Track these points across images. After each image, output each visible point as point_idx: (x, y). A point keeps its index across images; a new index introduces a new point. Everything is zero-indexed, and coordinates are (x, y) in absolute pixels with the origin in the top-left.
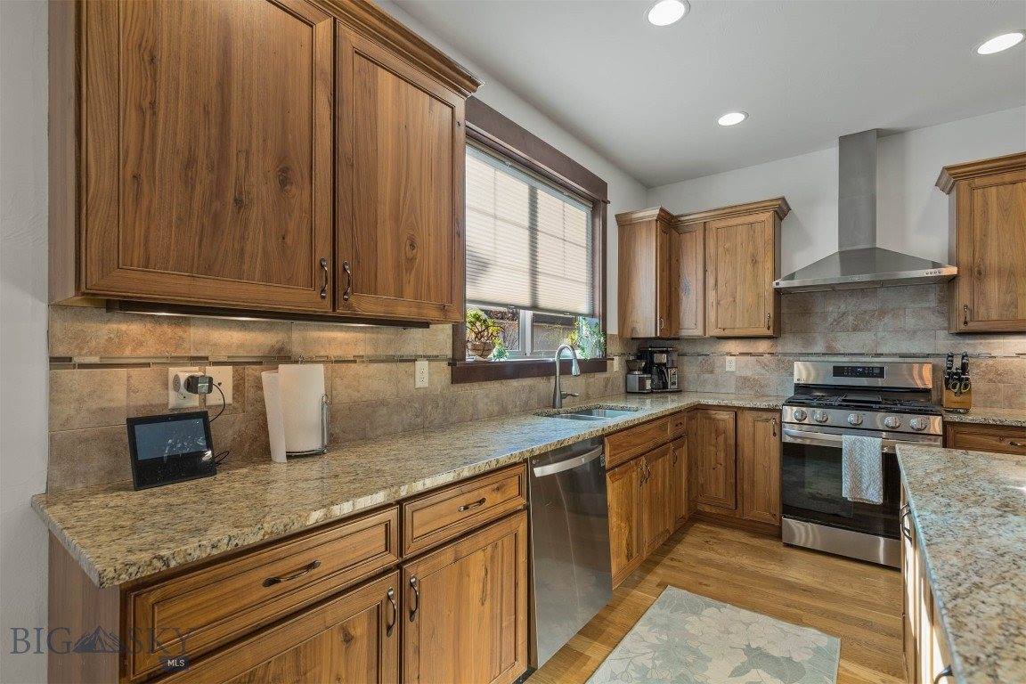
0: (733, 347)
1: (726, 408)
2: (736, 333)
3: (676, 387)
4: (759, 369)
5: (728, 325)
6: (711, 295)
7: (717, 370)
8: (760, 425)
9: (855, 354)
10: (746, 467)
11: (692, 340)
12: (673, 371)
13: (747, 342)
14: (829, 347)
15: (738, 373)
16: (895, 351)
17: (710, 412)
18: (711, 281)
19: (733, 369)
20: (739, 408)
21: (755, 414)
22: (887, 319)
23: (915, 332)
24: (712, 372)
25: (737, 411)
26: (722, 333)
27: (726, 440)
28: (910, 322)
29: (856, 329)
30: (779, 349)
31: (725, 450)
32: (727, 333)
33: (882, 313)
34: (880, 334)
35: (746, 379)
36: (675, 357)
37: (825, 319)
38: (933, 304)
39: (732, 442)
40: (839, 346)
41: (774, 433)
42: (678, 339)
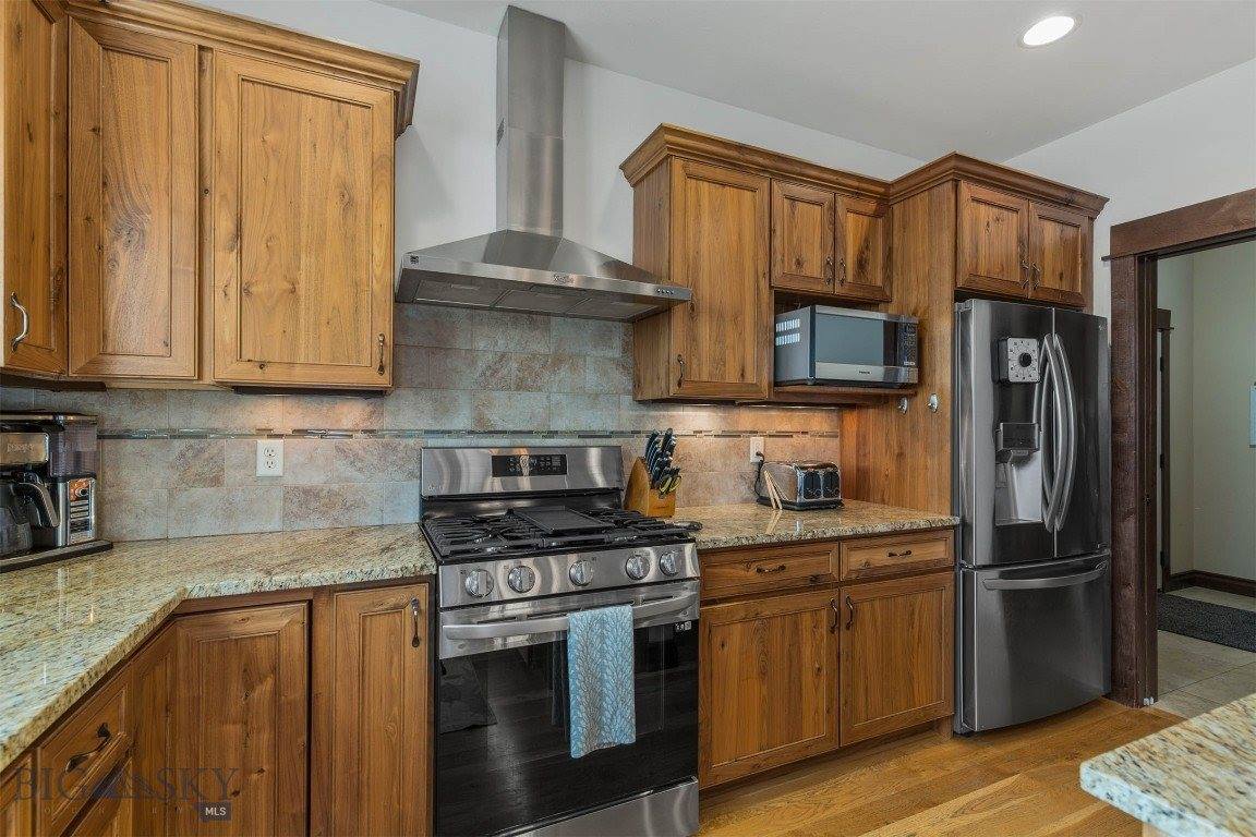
0: (273, 413)
1: (281, 597)
2: (300, 377)
3: (90, 535)
4: (341, 466)
5: (274, 353)
6: (223, 265)
7: (232, 476)
8: (380, 626)
9: (521, 432)
10: (339, 755)
11: (157, 393)
12: (77, 487)
13: (310, 404)
14: (480, 420)
15: (290, 480)
16: (573, 427)
17: (221, 616)
18: (222, 225)
19: (277, 470)
20: (319, 590)
21: (365, 598)
22: (564, 373)
23: (597, 395)
24: (216, 481)
25: (312, 600)
26: (254, 376)
27: (276, 692)
28: (590, 378)
29: (521, 386)
30: (387, 422)
31: (276, 726)
32: (274, 376)
33: (558, 361)
34: (555, 398)
35: (309, 493)
36: (86, 443)
37: (473, 363)
38: (616, 353)
39: (299, 694)
40: (496, 419)
41: (416, 641)
42: (100, 387)
